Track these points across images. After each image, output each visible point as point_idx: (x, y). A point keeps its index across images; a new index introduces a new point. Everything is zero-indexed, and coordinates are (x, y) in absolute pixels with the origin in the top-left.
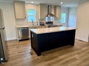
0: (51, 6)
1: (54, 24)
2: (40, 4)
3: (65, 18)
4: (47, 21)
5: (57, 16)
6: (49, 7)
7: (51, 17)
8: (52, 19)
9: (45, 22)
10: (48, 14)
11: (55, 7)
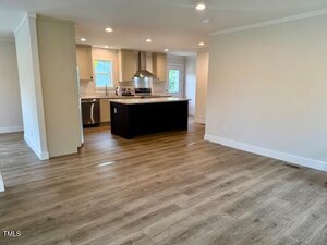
0: (145, 53)
1: (153, 93)
2: (123, 50)
3: (177, 80)
4: (137, 86)
5: (159, 75)
6: (140, 55)
7: (146, 79)
8: (148, 82)
9: (132, 88)
10: (140, 71)
11: (154, 56)
